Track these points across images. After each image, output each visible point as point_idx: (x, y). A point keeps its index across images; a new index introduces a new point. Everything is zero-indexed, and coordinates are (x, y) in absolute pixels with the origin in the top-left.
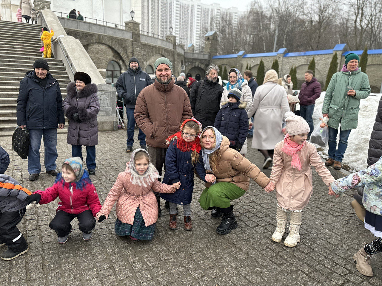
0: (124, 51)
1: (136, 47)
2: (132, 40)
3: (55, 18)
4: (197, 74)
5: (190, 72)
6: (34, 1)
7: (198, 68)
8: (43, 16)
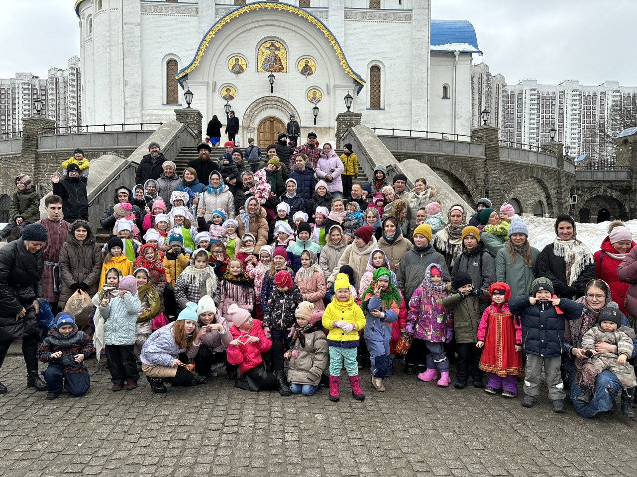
0: (470, 178)
1: (492, 170)
2: (485, 157)
3: (373, 136)
4: (603, 209)
5: (585, 207)
6: (339, 116)
7: (604, 198)
8: (355, 135)
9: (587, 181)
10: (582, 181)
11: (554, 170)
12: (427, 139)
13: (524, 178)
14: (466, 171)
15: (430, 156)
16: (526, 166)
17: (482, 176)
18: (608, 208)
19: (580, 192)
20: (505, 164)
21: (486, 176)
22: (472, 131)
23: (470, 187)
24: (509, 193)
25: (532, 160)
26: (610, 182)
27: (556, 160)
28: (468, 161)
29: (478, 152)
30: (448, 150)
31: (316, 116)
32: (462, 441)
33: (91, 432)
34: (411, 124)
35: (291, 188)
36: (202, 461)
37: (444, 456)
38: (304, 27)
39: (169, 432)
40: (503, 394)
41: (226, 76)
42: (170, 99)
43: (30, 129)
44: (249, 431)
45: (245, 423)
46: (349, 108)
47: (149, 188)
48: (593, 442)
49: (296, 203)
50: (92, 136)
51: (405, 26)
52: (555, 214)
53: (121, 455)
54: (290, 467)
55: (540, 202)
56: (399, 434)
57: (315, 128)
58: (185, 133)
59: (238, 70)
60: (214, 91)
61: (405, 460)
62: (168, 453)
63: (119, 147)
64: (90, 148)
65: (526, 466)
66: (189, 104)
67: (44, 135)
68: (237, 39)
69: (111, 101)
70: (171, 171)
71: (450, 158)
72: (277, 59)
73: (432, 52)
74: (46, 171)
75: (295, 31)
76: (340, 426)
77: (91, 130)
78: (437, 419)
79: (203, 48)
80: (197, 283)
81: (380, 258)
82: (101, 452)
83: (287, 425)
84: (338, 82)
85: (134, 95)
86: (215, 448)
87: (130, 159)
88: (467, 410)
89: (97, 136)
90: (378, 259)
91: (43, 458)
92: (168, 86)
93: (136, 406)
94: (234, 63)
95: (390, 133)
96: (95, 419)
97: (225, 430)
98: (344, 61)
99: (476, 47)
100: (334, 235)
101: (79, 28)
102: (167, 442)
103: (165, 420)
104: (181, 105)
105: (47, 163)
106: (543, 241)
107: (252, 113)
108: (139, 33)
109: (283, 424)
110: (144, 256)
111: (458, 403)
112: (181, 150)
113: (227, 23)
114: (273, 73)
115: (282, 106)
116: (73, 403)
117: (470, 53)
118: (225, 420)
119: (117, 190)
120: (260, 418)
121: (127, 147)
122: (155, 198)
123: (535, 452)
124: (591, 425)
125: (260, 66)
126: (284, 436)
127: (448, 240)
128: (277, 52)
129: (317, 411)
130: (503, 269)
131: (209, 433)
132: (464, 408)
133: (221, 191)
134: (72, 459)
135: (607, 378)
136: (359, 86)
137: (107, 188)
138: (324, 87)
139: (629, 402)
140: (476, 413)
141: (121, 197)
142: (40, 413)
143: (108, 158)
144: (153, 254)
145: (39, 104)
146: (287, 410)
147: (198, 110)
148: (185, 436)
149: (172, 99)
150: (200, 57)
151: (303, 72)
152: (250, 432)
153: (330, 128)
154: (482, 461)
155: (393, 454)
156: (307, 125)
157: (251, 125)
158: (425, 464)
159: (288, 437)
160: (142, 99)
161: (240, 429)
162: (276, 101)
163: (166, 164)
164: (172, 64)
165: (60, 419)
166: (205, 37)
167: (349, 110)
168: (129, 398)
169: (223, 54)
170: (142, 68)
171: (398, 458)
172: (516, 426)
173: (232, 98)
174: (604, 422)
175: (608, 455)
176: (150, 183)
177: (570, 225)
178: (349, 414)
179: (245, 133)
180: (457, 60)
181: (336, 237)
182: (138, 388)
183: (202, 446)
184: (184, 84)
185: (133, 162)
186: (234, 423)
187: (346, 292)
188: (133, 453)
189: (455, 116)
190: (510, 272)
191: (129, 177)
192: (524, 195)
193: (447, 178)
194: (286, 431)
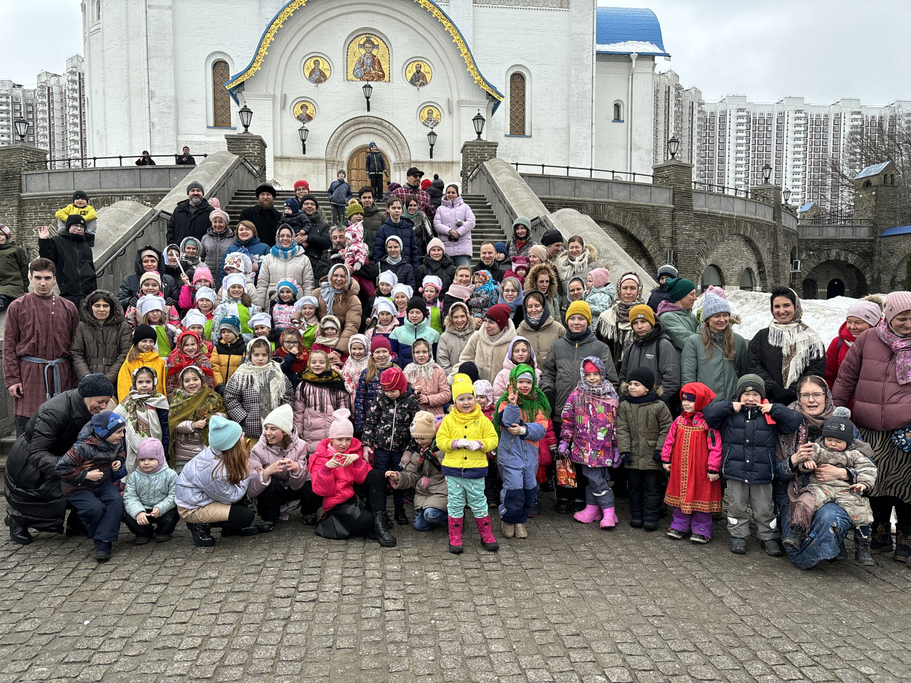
0: (652, 236)
1: (681, 224)
2: (672, 206)
3: (514, 175)
4: (834, 280)
5: (810, 277)
6: (465, 146)
7: (836, 264)
8: (488, 174)
9: (813, 241)
10: (806, 240)
11: (768, 225)
12: (591, 180)
13: (726, 235)
14: (646, 225)
15: (595, 204)
16: (729, 219)
17: (668, 233)
18: (842, 278)
19: (804, 256)
20: (701, 217)
21: (674, 233)
22: (654, 169)
23: (651, 249)
24: (707, 257)
25: (738, 210)
26: (845, 241)
27: (771, 211)
28: (648, 211)
29: (663, 198)
30: (621, 196)
31: (432, 145)
32: (633, 604)
33: (103, 603)
34: (568, 159)
35: (393, 249)
36: (266, 642)
37: (608, 626)
38: (414, 15)
39: (218, 602)
40: (692, 539)
41: (300, 86)
42: (219, 119)
43: (9, 163)
44: (334, 597)
45: (327, 587)
46: (479, 133)
47: (187, 250)
48: (813, 603)
49: (403, 271)
50: (102, 173)
51: (560, 16)
52: (769, 287)
53: (147, 635)
54: (391, 647)
55: (749, 270)
56: (546, 598)
57: (431, 163)
58: (241, 171)
59: (318, 77)
60: (283, 107)
61: (554, 633)
62: (216, 631)
63: (143, 189)
64: (99, 190)
65: (721, 638)
66: (246, 127)
67: (30, 172)
68: (316, 31)
69: (130, 122)
70: (222, 225)
71: (623, 208)
72: (376, 62)
73: (598, 53)
74: (34, 225)
75: (401, 21)
76: (463, 588)
77: (100, 164)
78: (600, 576)
79: (266, 44)
80: (256, 387)
81: (523, 351)
82: (118, 632)
83: (388, 588)
84: (464, 97)
85: (163, 112)
86: (283, 623)
87: (159, 208)
88: (641, 562)
89: (109, 173)
90: (521, 353)
91: (32, 642)
92: (215, 100)
93: (169, 565)
94: (313, 66)
95: (538, 171)
96: (109, 585)
97: (298, 597)
98: (472, 66)
99: (661, 47)
100: (457, 317)
101: (81, 14)
102: (214, 616)
103: (212, 585)
104: (235, 129)
105: (36, 213)
106: (752, 325)
107: (339, 141)
108: (171, 21)
109: (382, 587)
110: (182, 349)
111: (629, 553)
112: (236, 194)
113: (301, 7)
114: (370, 83)
115: (384, 130)
116: (76, 563)
117: (652, 56)
118: (299, 583)
119: (140, 252)
120: (350, 580)
121: (154, 189)
122: (196, 265)
123: (734, 618)
124: (812, 579)
125: (351, 72)
126: (383, 603)
127: (617, 324)
128: (374, 52)
129: (430, 567)
130: (694, 364)
131: (276, 602)
132: (637, 559)
133: (293, 253)
134: (75, 643)
135: (833, 513)
136: (494, 102)
137: (125, 249)
138: (443, 104)
139: (865, 546)
140: (654, 566)
141: (146, 261)
142: (29, 578)
143: (126, 205)
144: (195, 347)
145: (23, 125)
146: (389, 567)
147: (260, 136)
148: (241, 608)
149: (221, 119)
150: (262, 56)
151: (413, 81)
152: (335, 599)
153: (453, 163)
154: (661, 632)
155: (538, 625)
156: (420, 160)
157: (339, 159)
158: (580, 638)
159: (389, 605)
160: (177, 119)
161: (321, 595)
162: (375, 123)
163: (213, 215)
164: (220, 67)
165: (58, 586)
166: (269, 27)
167: (479, 137)
168: (160, 555)
169: (297, 53)
170: (176, 72)
171: (544, 631)
172: (708, 582)
173: (310, 118)
174: (829, 575)
175: (833, 620)
176: (189, 243)
177: (789, 301)
178: (476, 571)
179: (329, 170)
180: (634, 66)
181: (460, 320)
182: (173, 540)
183: (265, 620)
184: (239, 96)
185: (163, 212)
186: (312, 586)
187: (470, 399)
188: (164, 632)
189: (630, 147)
190: (702, 369)
191: (157, 233)
192: (727, 260)
193: (619, 235)
194: (386, 597)
